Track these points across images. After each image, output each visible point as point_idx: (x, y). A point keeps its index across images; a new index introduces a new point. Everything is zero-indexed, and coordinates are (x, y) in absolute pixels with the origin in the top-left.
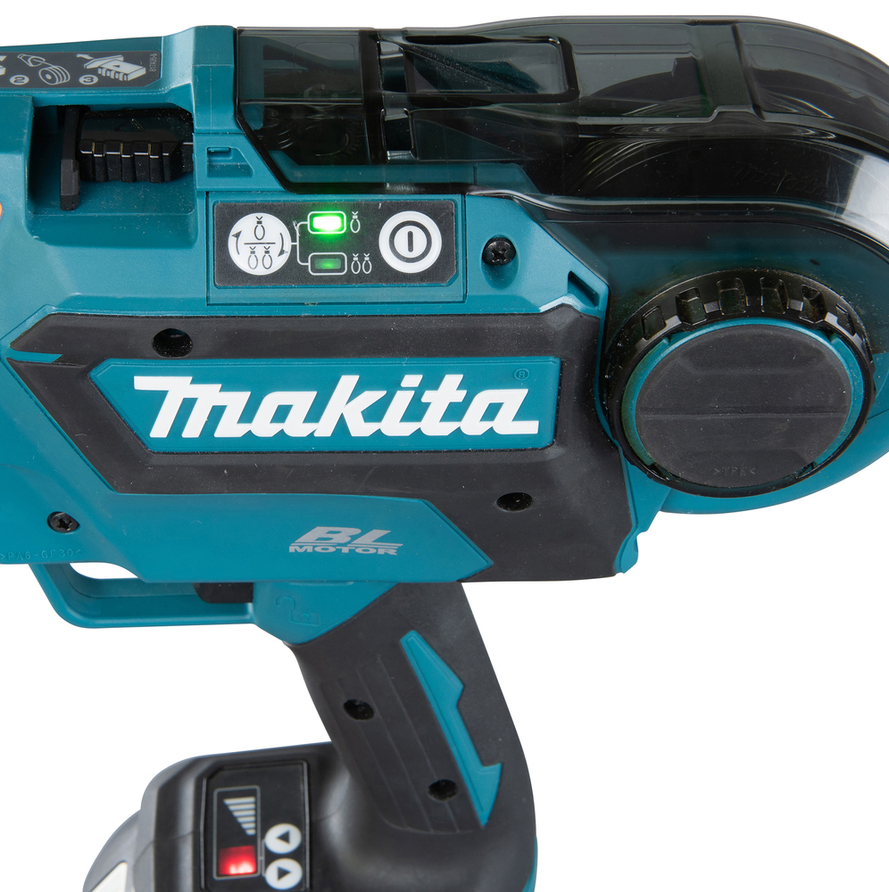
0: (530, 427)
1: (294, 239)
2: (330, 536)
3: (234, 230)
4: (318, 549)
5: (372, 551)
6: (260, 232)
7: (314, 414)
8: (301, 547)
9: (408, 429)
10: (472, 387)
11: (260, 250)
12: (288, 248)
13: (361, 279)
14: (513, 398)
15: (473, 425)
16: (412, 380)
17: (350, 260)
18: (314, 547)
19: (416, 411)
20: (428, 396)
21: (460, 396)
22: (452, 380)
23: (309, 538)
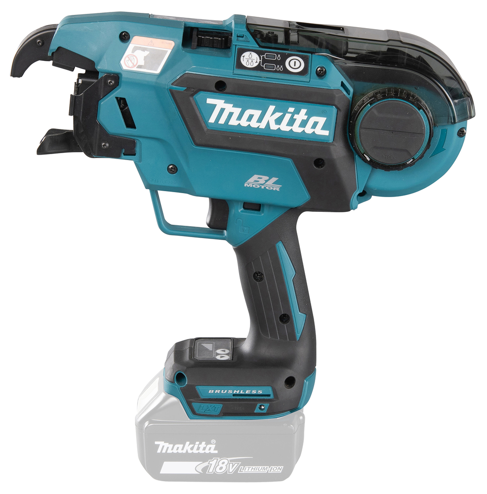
0: (326, 133)
1: (260, 59)
2: (258, 180)
3: (243, 55)
4: (254, 186)
5: (272, 188)
6: (250, 56)
7: (260, 120)
8: (248, 184)
9: (288, 129)
10: (310, 115)
11: (250, 61)
12: (258, 61)
13: (279, 72)
14: (322, 120)
15: (308, 130)
16: (291, 110)
17: (277, 67)
18: (253, 184)
19: (292, 122)
20: (296, 116)
21: (305, 118)
22: (304, 111)
23: (252, 180)
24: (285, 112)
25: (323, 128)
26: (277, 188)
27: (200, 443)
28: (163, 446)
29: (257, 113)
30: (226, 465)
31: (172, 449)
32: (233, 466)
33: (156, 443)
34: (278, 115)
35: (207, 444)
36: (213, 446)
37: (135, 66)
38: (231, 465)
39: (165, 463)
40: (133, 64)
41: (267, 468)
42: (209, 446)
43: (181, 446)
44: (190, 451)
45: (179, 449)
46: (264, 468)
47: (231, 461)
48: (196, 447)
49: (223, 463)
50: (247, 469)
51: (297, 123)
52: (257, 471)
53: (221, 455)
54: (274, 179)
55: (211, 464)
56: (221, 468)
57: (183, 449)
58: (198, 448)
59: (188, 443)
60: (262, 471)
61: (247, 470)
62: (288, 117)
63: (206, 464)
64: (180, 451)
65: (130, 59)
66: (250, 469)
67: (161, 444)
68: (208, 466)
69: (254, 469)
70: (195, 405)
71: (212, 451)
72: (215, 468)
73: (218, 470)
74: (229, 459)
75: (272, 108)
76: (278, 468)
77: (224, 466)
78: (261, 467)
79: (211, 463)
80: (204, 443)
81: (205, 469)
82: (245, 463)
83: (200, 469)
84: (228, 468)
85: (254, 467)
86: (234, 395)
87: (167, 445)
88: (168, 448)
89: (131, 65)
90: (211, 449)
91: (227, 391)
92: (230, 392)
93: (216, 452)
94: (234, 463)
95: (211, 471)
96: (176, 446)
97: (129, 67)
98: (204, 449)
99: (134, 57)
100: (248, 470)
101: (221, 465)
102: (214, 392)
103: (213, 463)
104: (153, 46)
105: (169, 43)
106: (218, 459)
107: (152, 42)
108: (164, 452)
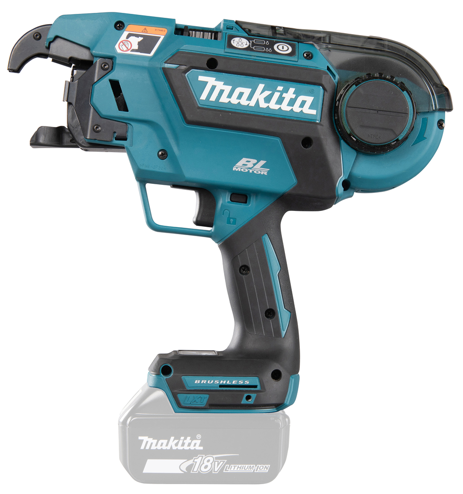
0: (314, 112)
1: (250, 43)
4: (242, 170)
5: (259, 172)
7: (249, 98)
8: (237, 168)
9: (277, 107)
10: (297, 94)
12: (248, 44)
13: (268, 52)
14: (309, 100)
16: (280, 88)
17: (265, 49)
18: (241, 168)
19: (280, 100)
20: (284, 95)
21: (294, 96)
22: (292, 90)
23: (240, 164)
24: (274, 90)
25: (311, 107)
26: (265, 172)
27: (185, 439)
28: (147, 442)
29: (247, 91)
30: (211, 464)
31: (156, 445)
32: (218, 464)
33: (140, 438)
34: (267, 93)
35: (192, 439)
36: (198, 442)
37: (128, 50)
38: (216, 463)
39: (149, 461)
40: (127, 48)
41: (253, 466)
42: (194, 442)
43: (165, 442)
44: (174, 448)
45: (163, 445)
46: (250, 466)
47: (217, 458)
48: (181, 442)
49: (208, 461)
50: (233, 467)
51: (286, 101)
52: (243, 470)
53: (206, 452)
54: (262, 162)
55: (196, 462)
56: (206, 467)
57: (167, 445)
58: (183, 444)
59: (172, 438)
60: (248, 470)
61: (232, 469)
62: (276, 95)
63: (191, 462)
64: (164, 447)
65: (124, 44)
66: (236, 467)
67: (145, 439)
68: (192, 464)
69: (240, 468)
70: (181, 397)
71: (198, 448)
72: (200, 466)
73: (203, 469)
74: (214, 456)
75: (261, 86)
76: (264, 466)
77: (209, 464)
78: (247, 466)
79: (195, 460)
80: (189, 438)
81: (189, 468)
82: (231, 461)
83: (184, 468)
84: (213, 466)
85: (240, 466)
86: (221, 386)
87: (151, 440)
88: (152, 443)
89: (125, 49)
90: (196, 444)
91: (214, 382)
92: (217, 382)
93: (201, 448)
94: (219, 461)
95: (195, 470)
96: (161, 441)
97: (123, 51)
98: (189, 445)
99: (129, 43)
100: (234, 469)
101: (206, 463)
102: (201, 382)
103: (198, 460)
104: (147, 32)
105: (162, 31)
106: (203, 457)
107: (145, 29)
108: (148, 448)
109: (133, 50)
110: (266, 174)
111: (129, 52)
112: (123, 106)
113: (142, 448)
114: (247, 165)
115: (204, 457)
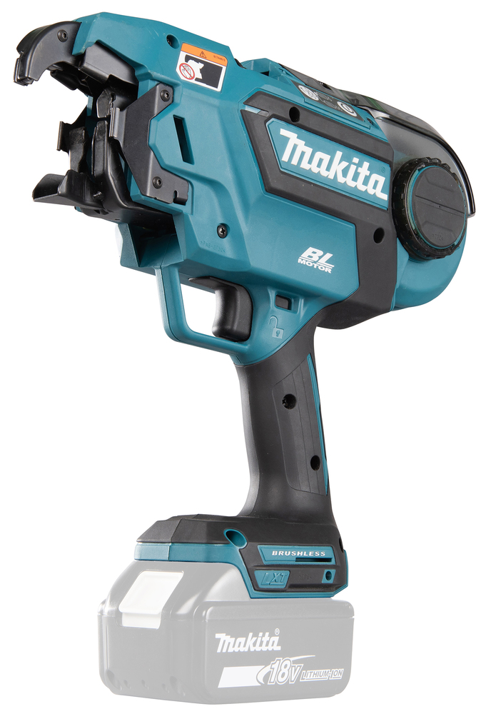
2: (312, 255)
4: (307, 263)
5: (324, 269)
8: (302, 260)
18: (307, 261)
23: (305, 254)
26: (328, 269)
27: (264, 635)
28: (224, 642)
30: (288, 670)
31: (234, 646)
32: (295, 670)
33: (217, 636)
35: (270, 636)
36: (276, 639)
37: (192, 78)
38: (293, 668)
39: (226, 670)
41: (328, 672)
42: (273, 639)
43: (243, 640)
44: (252, 649)
45: (241, 645)
46: (325, 672)
47: (295, 662)
48: (259, 640)
49: (286, 666)
50: (309, 674)
52: (319, 677)
53: (283, 654)
54: (329, 256)
55: (273, 669)
56: (283, 675)
57: (245, 646)
58: (261, 644)
59: (251, 634)
60: (325, 678)
61: (308, 677)
62: (353, 169)
63: (268, 669)
64: (242, 649)
66: (312, 674)
67: (222, 637)
68: (270, 672)
69: (316, 674)
70: (259, 575)
71: (276, 647)
72: (277, 675)
73: (281, 679)
74: (292, 659)
76: (338, 671)
77: (286, 671)
78: (322, 671)
79: (273, 666)
80: (267, 634)
81: (267, 677)
82: (309, 665)
83: (261, 678)
84: (290, 673)
85: (315, 671)
86: (298, 559)
87: (229, 639)
88: (229, 644)
91: (291, 553)
92: (294, 553)
93: (279, 648)
94: (296, 666)
95: (272, 680)
96: (238, 640)
98: (267, 644)
100: (310, 676)
101: (284, 670)
102: (278, 553)
103: (275, 666)
104: (205, 58)
105: (221, 59)
106: (280, 660)
107: (202, 53)
108: (224, 651)
109: (197, 80)
110: (330, 271)
111: (193, 81)
112: (187, 156)
113: (219, 651)
114: (312, 257)
115: (282, 661)
